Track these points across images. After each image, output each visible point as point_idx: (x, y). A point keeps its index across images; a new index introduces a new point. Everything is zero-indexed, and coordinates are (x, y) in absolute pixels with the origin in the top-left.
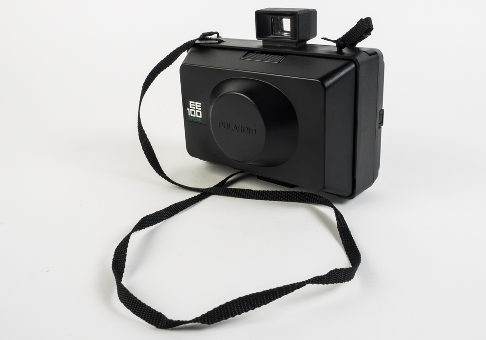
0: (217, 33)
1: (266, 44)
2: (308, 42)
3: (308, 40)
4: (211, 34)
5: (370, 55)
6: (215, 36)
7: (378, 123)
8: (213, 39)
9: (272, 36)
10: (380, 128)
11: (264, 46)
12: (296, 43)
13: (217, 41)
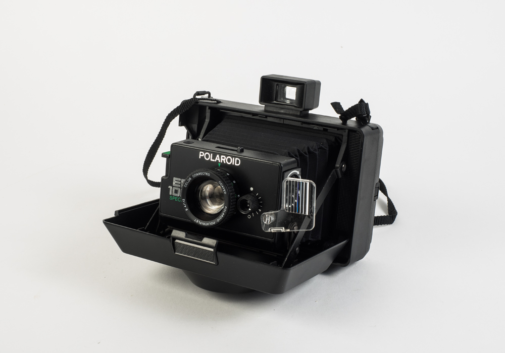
0: (209, 94)
1: (269, 109)
2: (310, 112)
3: (311, 109)
4: (204, 93)
5: (373, 129)
6: (206, 96)
7: (373, 196)
8: (204, 99)
9: (275, 102)
10: (375, 200)
11: (265, 111)
12: (301, 112)
13: (216, 102)
